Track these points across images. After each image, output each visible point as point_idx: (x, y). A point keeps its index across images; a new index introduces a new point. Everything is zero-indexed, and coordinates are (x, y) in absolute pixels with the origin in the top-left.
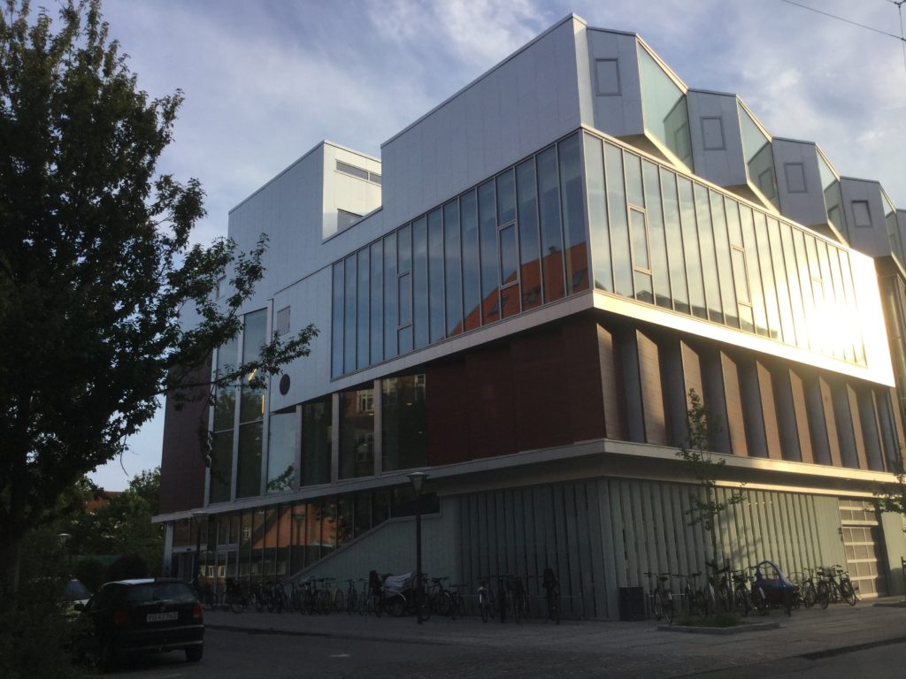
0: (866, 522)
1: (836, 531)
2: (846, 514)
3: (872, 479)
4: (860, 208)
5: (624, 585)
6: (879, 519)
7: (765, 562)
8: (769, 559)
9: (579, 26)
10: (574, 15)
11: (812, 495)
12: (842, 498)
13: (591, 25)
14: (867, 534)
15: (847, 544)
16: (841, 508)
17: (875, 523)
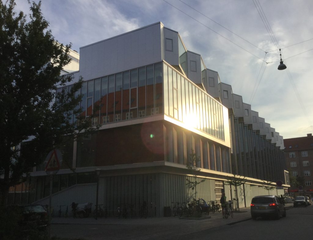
0: (221, 188)
1: (214, 190)
2: (216, 185)
3: (227, 175)
4: (225, 93)
5: (165, 206)
6: (223, 187)
7: (201, 199)
8: (202, 198)
9: (162, 26)
10: (161, 22)
11: (209, 179)
12: (216, 180)
13: (165, 27)
14: (220, 191)
15: (216, 194)
16: (216, 183)
17: (223, 188)
